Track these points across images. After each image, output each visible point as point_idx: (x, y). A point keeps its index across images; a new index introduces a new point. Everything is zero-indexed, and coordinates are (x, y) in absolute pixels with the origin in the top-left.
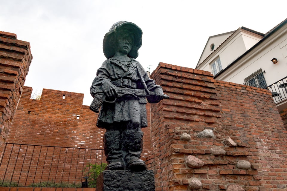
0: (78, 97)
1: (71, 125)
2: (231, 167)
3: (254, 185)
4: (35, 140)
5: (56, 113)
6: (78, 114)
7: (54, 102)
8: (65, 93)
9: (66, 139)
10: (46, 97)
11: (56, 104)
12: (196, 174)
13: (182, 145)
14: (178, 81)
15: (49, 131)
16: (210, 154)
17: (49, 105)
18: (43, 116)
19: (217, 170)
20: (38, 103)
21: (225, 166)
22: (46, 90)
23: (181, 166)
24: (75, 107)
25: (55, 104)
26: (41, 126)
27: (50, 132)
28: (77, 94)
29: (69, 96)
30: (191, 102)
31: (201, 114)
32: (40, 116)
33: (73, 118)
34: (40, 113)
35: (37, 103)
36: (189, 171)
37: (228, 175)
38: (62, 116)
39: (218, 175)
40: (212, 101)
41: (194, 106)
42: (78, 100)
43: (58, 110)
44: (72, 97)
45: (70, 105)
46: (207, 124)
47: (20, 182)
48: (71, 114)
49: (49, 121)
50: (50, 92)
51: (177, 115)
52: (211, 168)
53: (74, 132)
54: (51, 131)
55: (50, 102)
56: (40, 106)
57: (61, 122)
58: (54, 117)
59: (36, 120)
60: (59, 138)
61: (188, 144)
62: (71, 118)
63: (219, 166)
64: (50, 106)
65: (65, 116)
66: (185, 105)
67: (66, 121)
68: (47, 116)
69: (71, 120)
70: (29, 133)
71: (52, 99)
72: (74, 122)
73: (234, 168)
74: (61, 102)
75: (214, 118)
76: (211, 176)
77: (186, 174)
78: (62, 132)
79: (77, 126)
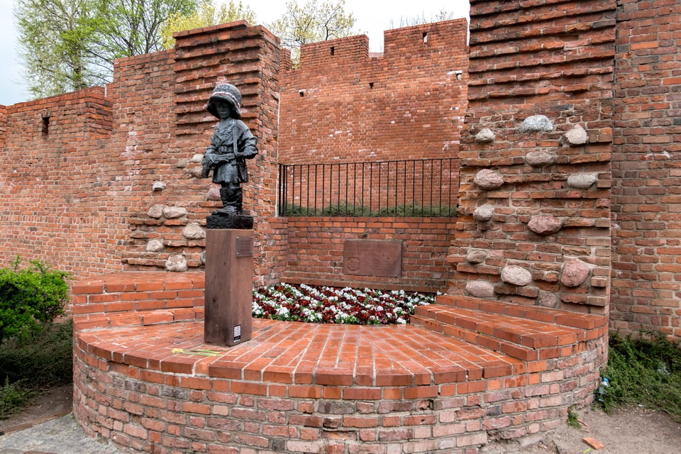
0: (454, 30)
1: (447, 94)
2: (557, 185)
3: (591, 215)
4: (390, 134)
5: (415, 77)
6: (458, 68)
7: (408, 54)
8: (426, 28)
9: (441, 124)
10: (393, 48)
11: (413, 56)
12: (491, 199)
13: (475, 152)
14: (510, 9)
15: (410, 115)
16: (523, 164)
17: (400, 62)
18: (394, 88)
19: (528, 191)
20: (382, 63)
21: (546, 184)
22: (390, 34)
23: (469, 186)
24: (450, 54)
25: (411, 57)
26: (394, 108)
27: (412, 116)
28: (450, 24)
29: (435, 32)
30: (536, 52)
31: (556, 75)
32: (389, 89)
33: (449, 80)
34: (388, 83)
35: (379, 64)
36: (479, 195)
37: (545, 200)
38: (426, 79)
39: (529, 200)
40: (599, 33)
41: (541, 61)
42: (454, 35)
43: (418, 70)
44: (442, 33)
45: (440, 53)
46: (568, 96)
47: (381, 203)
48: (444, 72)
49: (407, 95)
50: (398, 34)
51: (496, 91)
52: (520, 188)
53: (454, 109)
54: (413, 113)
55: (400, 56)
56: (386, 69)
57: (429, 93)
58: (414, 85)
59: (384, 98)
60: (428, 126)
61: (488, 149)
62: (444, 80)
63: (535, 185)
64: (403, 64)
65: (433, 78)
66: (518, 64)
67: (437, 90)
68: (400, 86)
69: (445, 85)
70: (378, 124)
71: (404, 49)
72: (451, 88)
73: (562, 187)
74: (420, 51)
75: (593, 77)
76: (517, 201)
77: (475, 199)
78: (432, 113)
79: (459, 96)
